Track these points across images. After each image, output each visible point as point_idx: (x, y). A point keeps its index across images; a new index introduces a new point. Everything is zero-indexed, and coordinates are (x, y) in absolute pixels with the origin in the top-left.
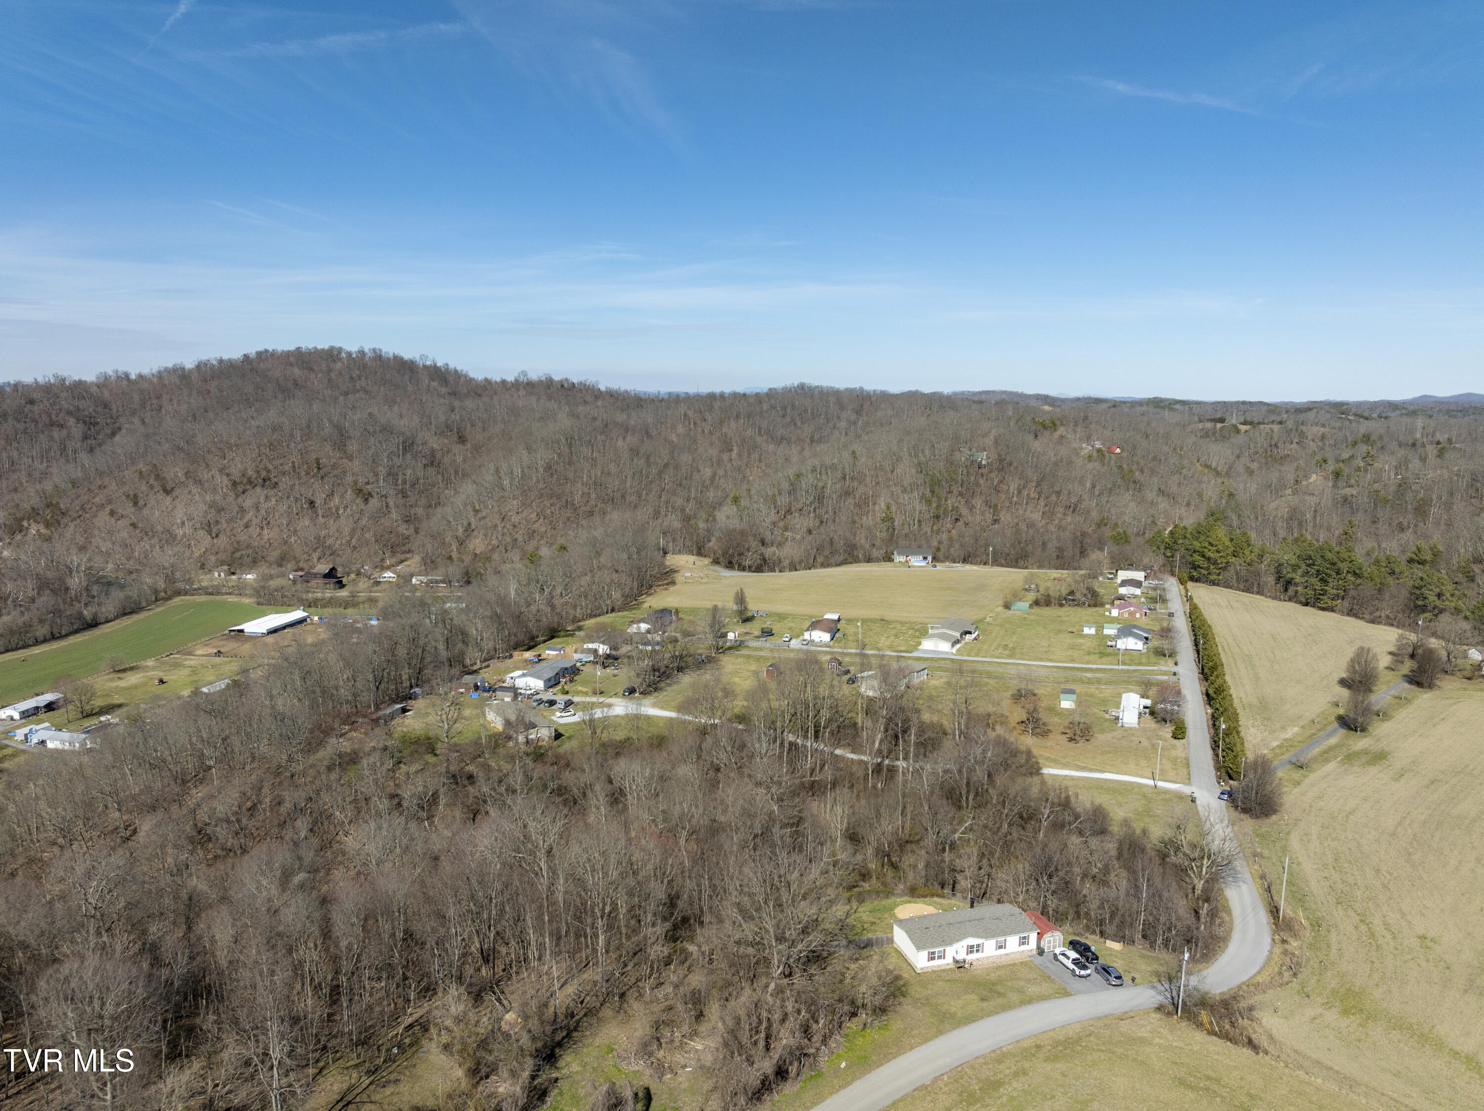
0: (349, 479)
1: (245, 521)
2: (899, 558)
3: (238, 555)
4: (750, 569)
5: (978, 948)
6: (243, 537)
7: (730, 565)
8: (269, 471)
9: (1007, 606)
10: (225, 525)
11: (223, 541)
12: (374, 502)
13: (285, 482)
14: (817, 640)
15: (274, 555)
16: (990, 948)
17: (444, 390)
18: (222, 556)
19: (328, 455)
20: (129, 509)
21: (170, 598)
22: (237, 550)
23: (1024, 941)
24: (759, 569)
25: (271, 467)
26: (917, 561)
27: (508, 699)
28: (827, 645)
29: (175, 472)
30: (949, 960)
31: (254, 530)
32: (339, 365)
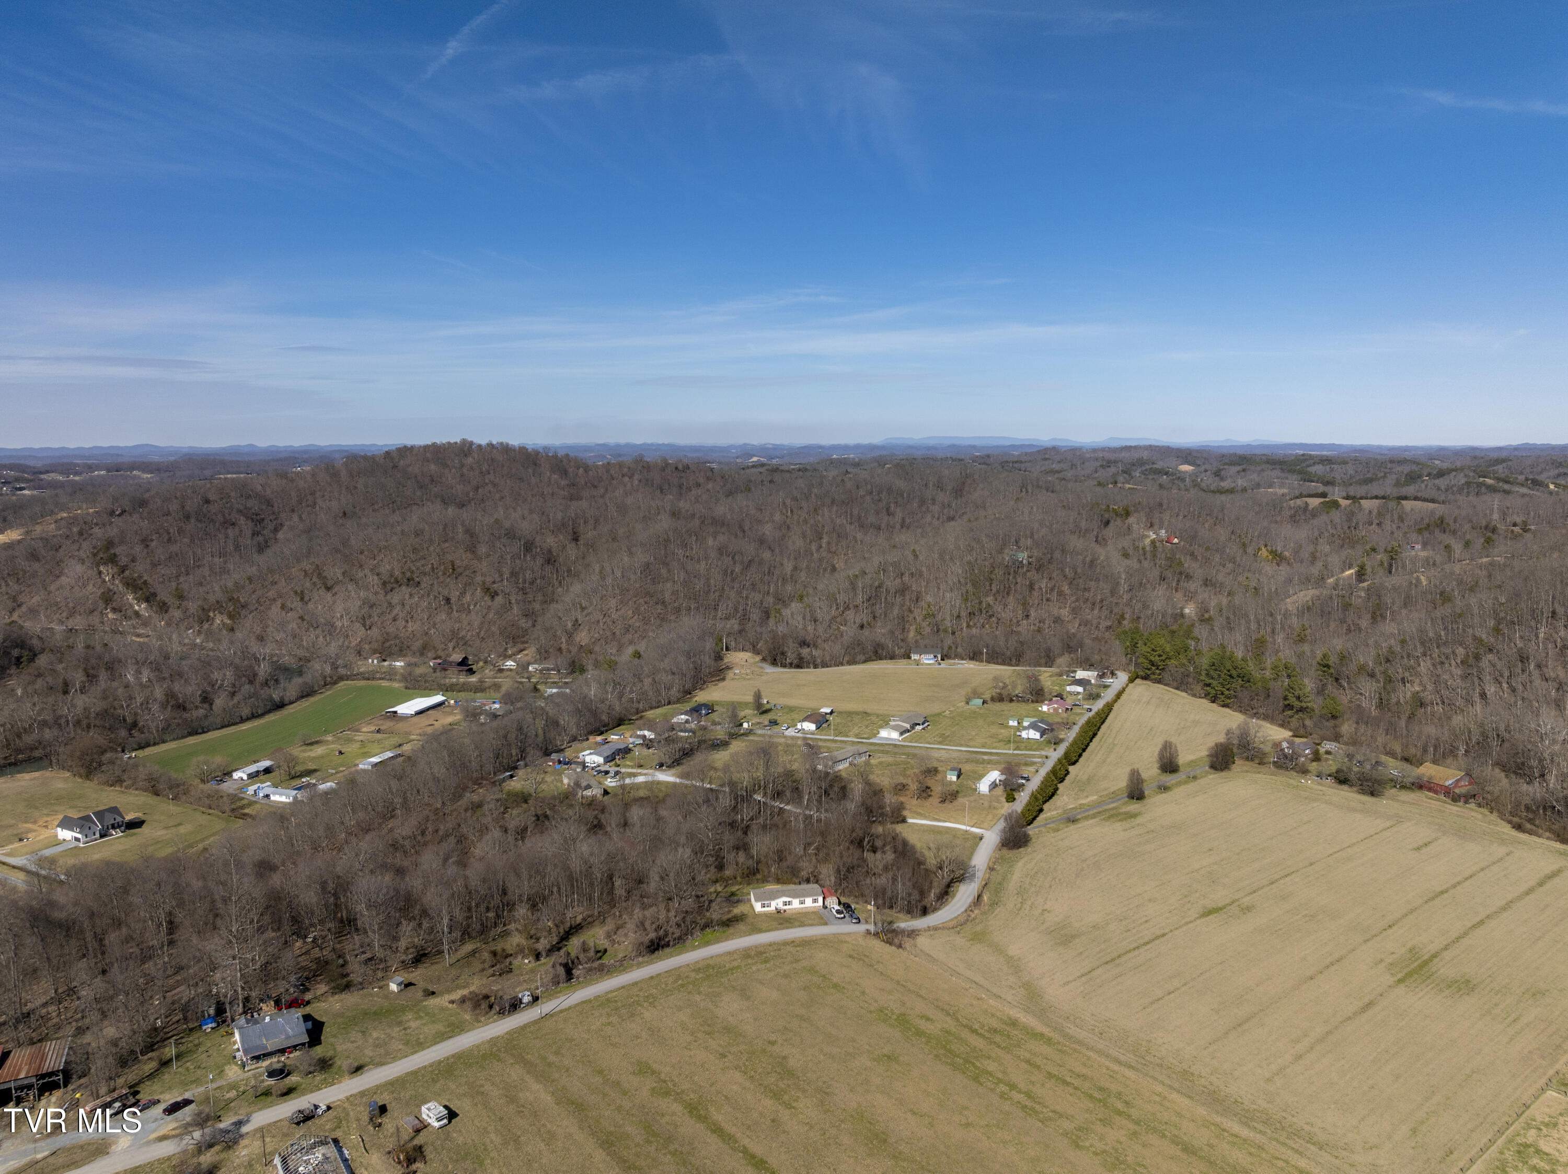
0: (479, 579)
1: (393, 615)
2: (914, 657)
3: (387, 645)
4: (791, 665)
5: (790, 903)
6: (391, 629)
7: (774, 663)
8: (412, 572)
9: (967, 703)
10: (376, 619)
11: (375, 632)
12: (499, 599)
13: (426, 581)
14: (806, 729)
15: (417, 645)
16: (796, 904)
17: (563, 483)
18: (375, 645)
19: (461, 558)
20: (297, 604)
21: (335, 683)
22: (387, 640)
23: (815, 901)
24: (799, 666)
25: (414, 568)
26: (928, 660)
27: (578, 770)
28: (813, 733)
29: (334, 572)
30: (773, 908)
31: (401, 623)
32: (470, 460)
